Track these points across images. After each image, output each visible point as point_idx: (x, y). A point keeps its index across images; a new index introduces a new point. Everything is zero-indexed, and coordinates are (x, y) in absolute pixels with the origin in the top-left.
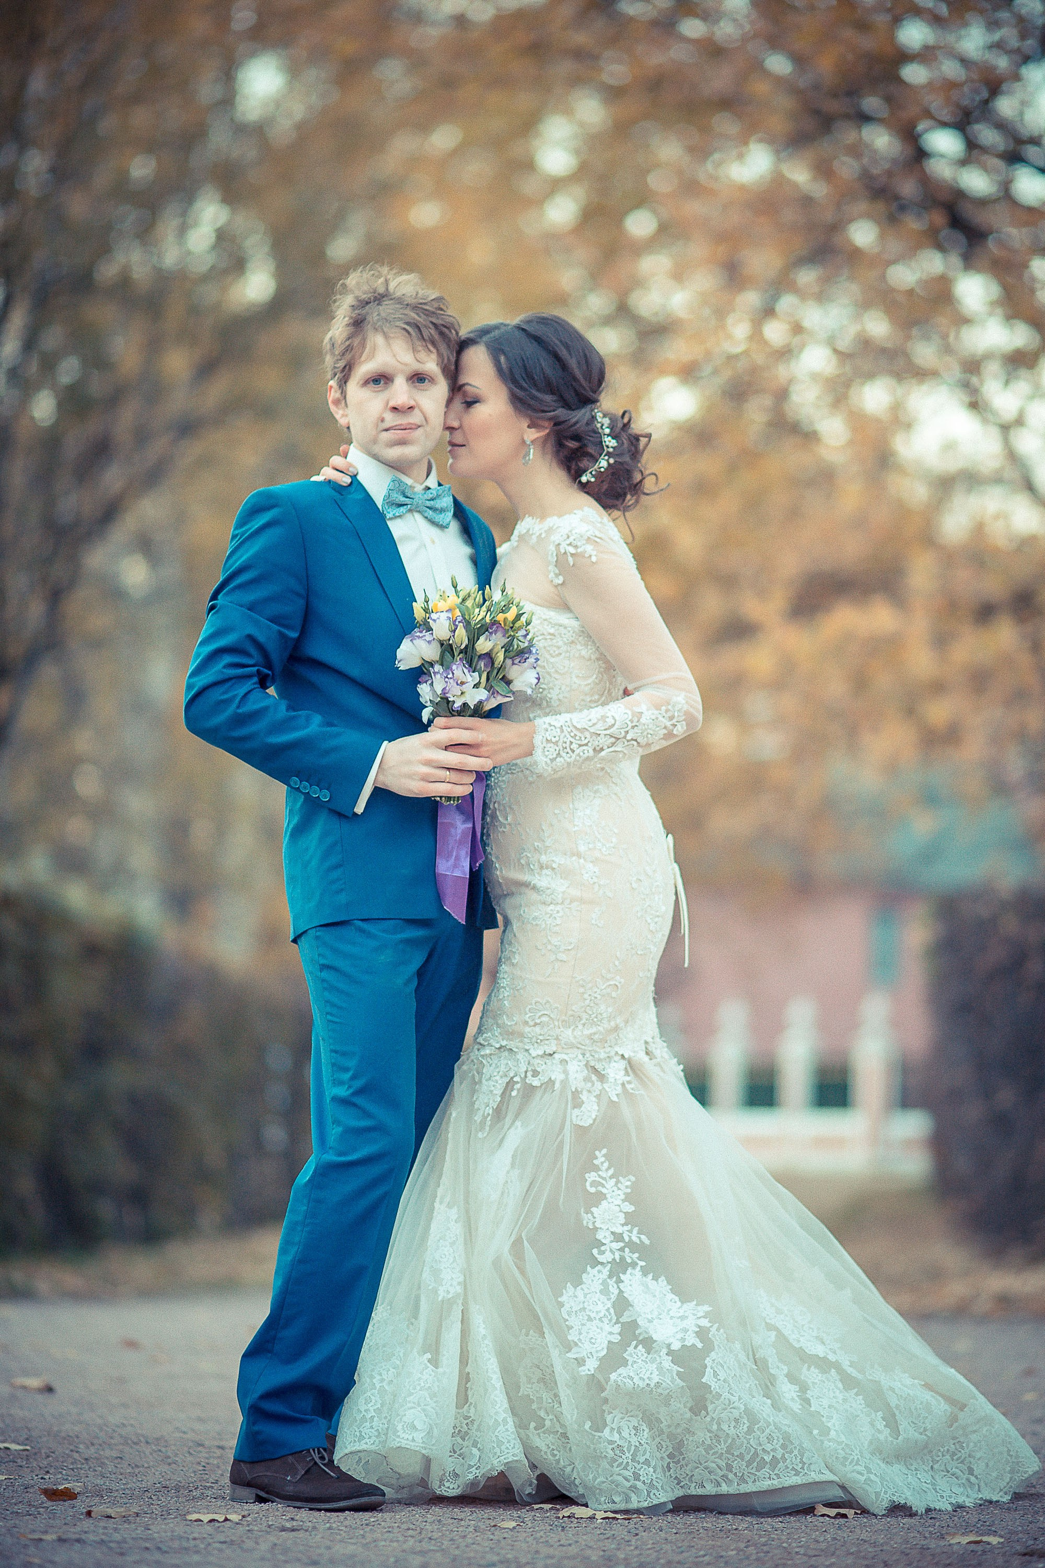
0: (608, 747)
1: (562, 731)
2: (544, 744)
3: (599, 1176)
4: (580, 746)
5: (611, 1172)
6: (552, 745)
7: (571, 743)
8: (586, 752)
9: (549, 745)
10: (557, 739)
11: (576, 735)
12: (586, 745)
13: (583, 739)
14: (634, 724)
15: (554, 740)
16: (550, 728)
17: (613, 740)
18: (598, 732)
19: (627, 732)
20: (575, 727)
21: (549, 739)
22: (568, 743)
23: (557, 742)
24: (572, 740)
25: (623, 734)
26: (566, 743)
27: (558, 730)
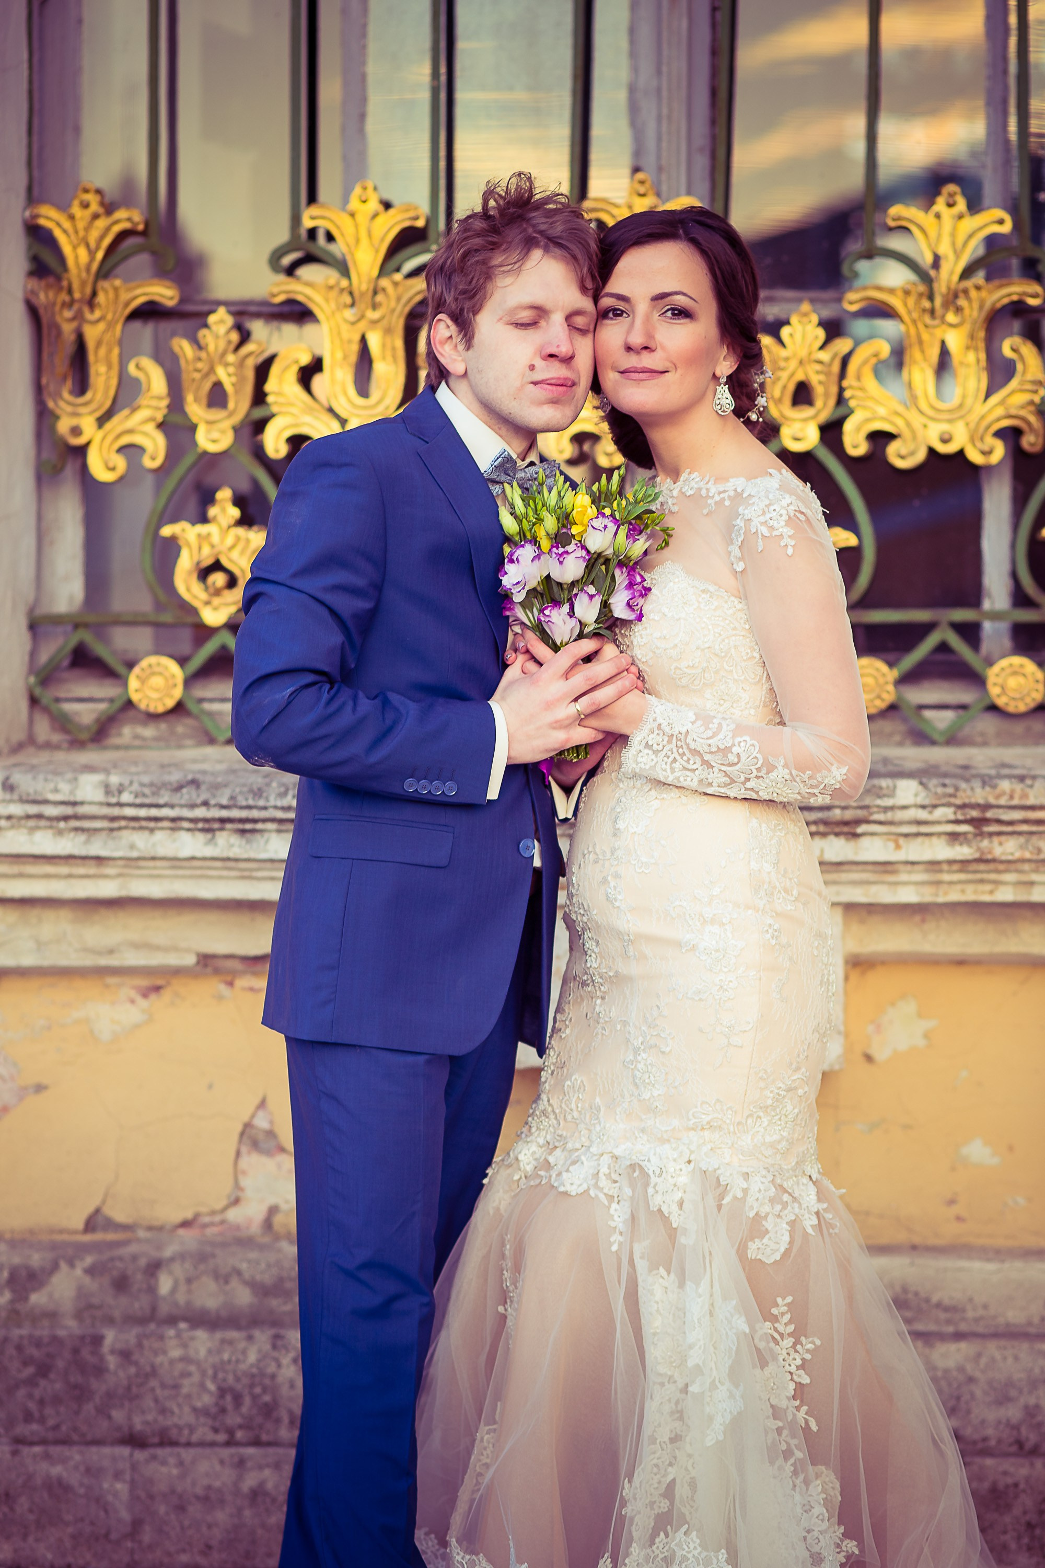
0: (719, 786)
1: (669, 742)
2: (642, 747)
3: (776, 1330)
4: (685, 768)
5: (791, 1328)
6: (650, 752)
7: (675, 760)
8: (689, 779)
9: (647, 751)
10: (660, 747)
11: (684, 754)
12: (694, 770)
13: (691, 762)
14: (759, 774)
15: (655, 747)
16: (656, 732)
17: (727, 780)
18: (714, 764)
19: (748, 780)
20: (688, 745)
21: (650, 743)
22: (671, 759)
23: (658, 751)
24: (678, 758)
25: (743, 779)
26: (668, 757)
27: (666, 739)
